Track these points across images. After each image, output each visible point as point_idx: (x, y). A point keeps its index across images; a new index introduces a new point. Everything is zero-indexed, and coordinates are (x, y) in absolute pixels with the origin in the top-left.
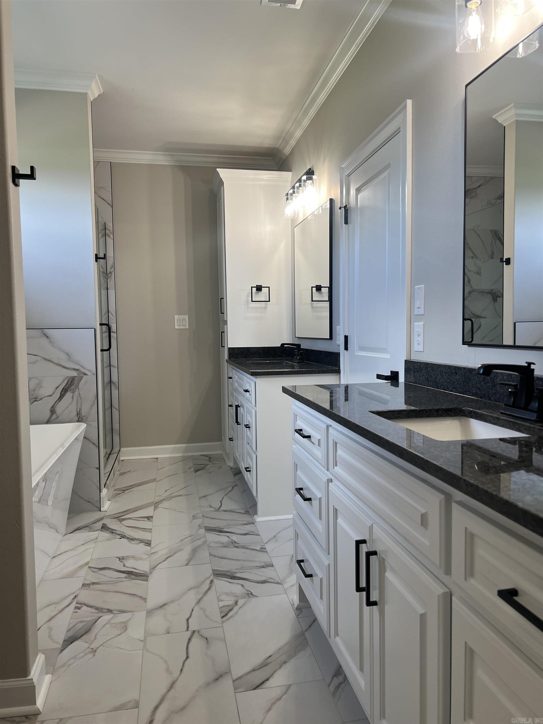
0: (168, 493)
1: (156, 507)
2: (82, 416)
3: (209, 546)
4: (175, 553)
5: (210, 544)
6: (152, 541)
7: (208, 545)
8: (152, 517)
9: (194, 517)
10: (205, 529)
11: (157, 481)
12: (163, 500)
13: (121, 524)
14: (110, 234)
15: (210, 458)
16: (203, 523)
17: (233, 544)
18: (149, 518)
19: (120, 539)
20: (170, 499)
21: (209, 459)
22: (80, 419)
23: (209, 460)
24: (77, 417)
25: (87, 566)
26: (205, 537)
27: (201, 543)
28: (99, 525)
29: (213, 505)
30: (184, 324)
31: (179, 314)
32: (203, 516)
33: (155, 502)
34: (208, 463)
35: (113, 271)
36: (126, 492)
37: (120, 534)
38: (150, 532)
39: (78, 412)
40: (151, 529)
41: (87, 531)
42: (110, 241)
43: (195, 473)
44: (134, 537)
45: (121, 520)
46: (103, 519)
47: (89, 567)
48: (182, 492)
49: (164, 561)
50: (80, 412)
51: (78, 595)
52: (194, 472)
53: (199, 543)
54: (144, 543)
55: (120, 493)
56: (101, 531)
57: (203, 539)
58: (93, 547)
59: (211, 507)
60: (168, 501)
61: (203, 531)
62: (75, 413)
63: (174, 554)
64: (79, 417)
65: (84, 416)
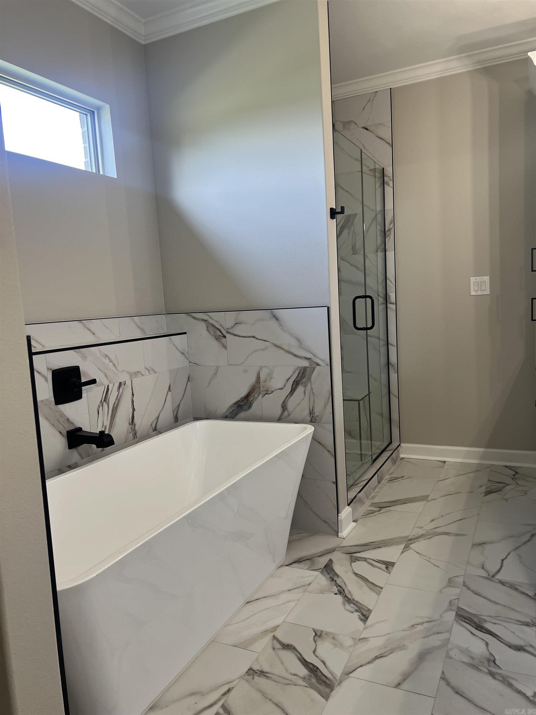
0: (432, 525)
1: (407, 547)
2: (315, 416)
3: (448, 657)
4: (392, 651)
5: (451, 649)
6: (373, 612)
7: (447, 652)
8: (393, 564)
9: (450, 583)
10: (457, 613)
11: (428, 501)
12: (422, 536)
13: (350, 565)
14: (389, 181)
15: (517, 473)
16: (458, 599)
17: (489, 666)
18: (389, 565)
19: (335, 594)
20: (431, 538)
21: (514, 475)
22: (313, 420)
23: (512, 476)
24: (310, 417)
25: (272, 634)
26: (450, 631)
27: (438, 643)
28: (323, 561)
29: (487, 566)
30: (483, 288)
31: (475, 276)
32: (465, 585)
33: (410, 538)
34: (509, 480)
35: (392, 227)
36: (383, 510)
37: (339, 586)
38: (377, 593)
39: (311, 411)
40: (382, 588)
41: (307, 567)
42: (389, 190)
43: (485, 496)
44: (354, 597)
45: (353, 560)
46: (335, 551)
47: (274, 636)
48: (453, 529)
49: (369, 663)
50: (312, 410)
51: (233, 688)
52: (483, 494)
53: (435, 641)
54: (359, 614)
55: (375, 512)
56: (322, 572)
57: (445, 636)
58: (297, 600)
59: (483, 568)
60: (427, 540)
61: (451, 615)
62: (307, 412)
63: (389, 653)
64: (312, 417)
65: (317, 416)
